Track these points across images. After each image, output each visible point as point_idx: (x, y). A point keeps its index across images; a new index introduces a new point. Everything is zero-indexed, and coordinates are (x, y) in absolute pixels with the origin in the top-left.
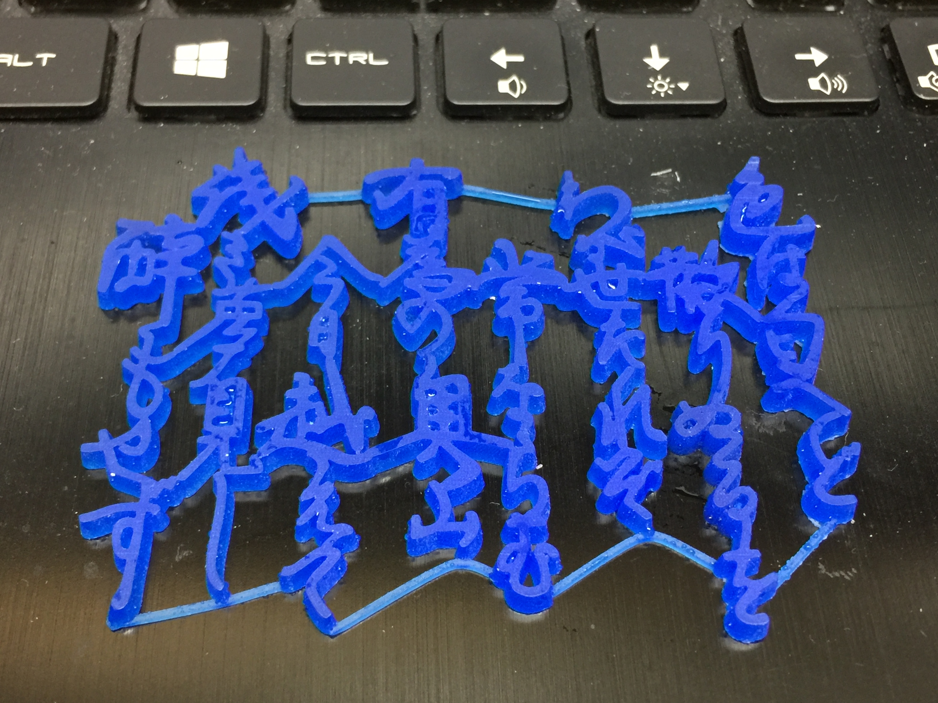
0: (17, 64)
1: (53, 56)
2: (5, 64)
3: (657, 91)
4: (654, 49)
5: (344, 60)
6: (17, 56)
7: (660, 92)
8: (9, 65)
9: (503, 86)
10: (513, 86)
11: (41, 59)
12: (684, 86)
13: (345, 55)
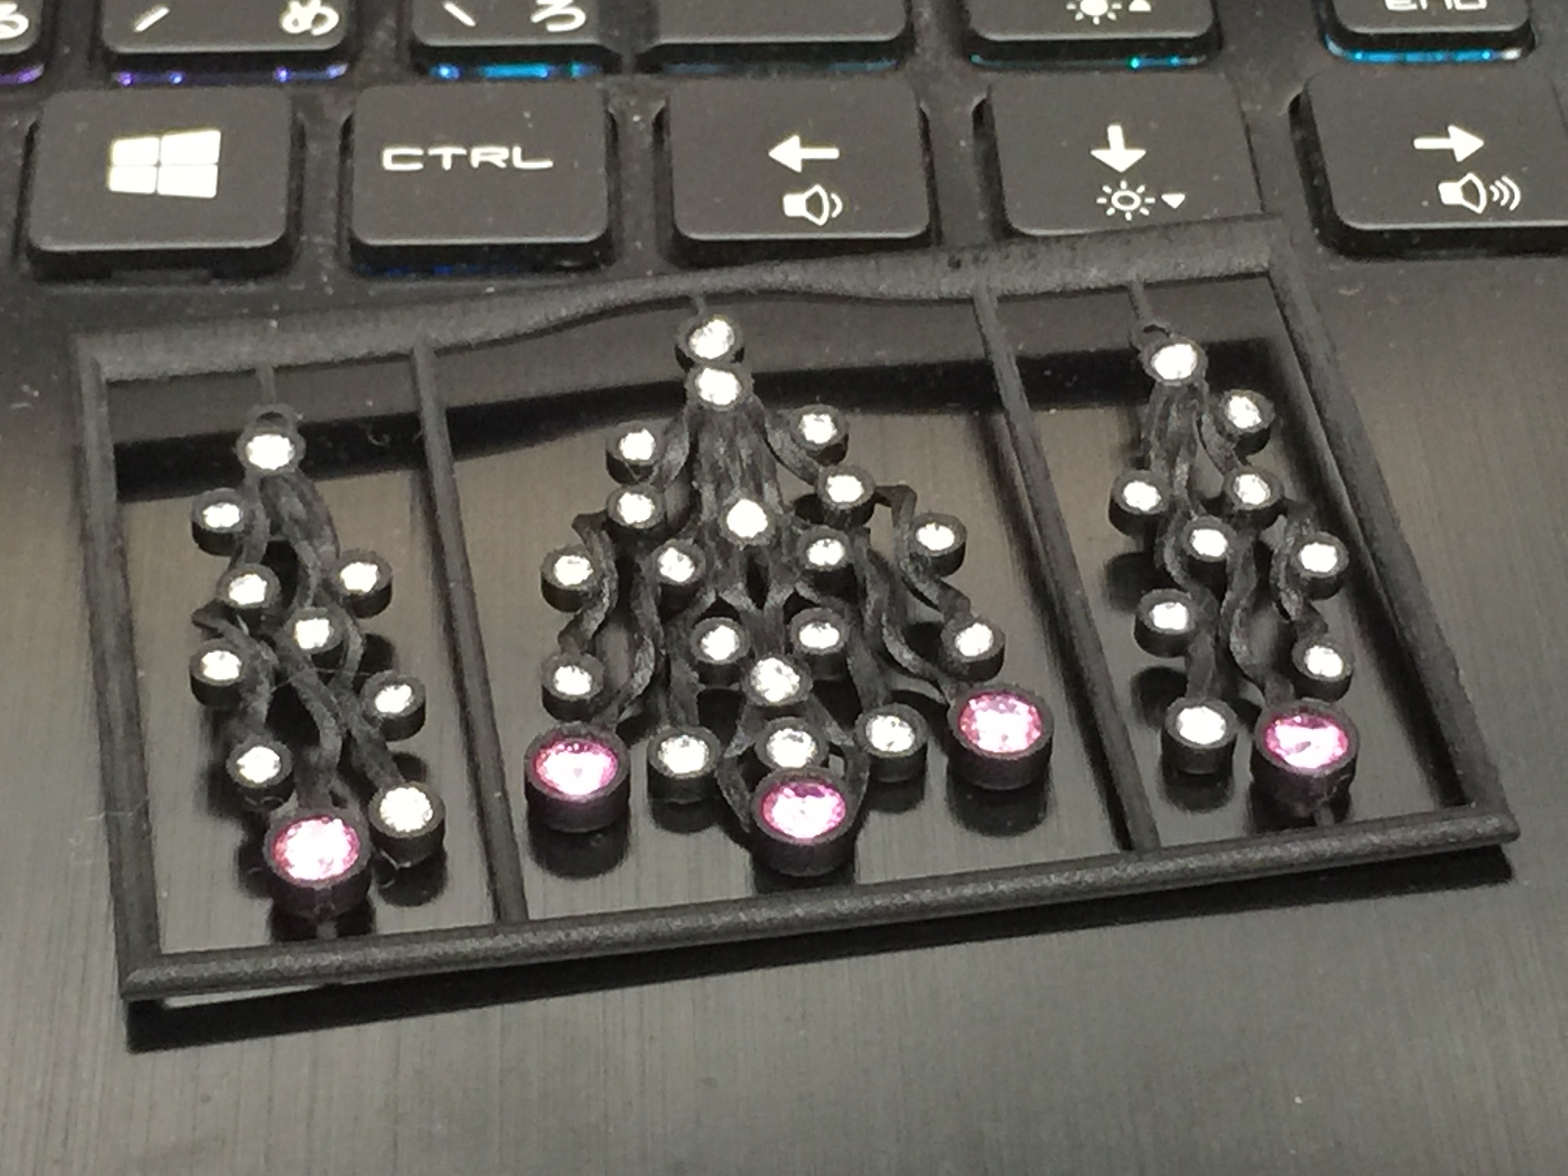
3: (1117, 210)
4: (1115, 133)
5: (460, 161)
7: (1125, 212)
9: (795, 204)
10: (814, 204)
13: (461, 151)
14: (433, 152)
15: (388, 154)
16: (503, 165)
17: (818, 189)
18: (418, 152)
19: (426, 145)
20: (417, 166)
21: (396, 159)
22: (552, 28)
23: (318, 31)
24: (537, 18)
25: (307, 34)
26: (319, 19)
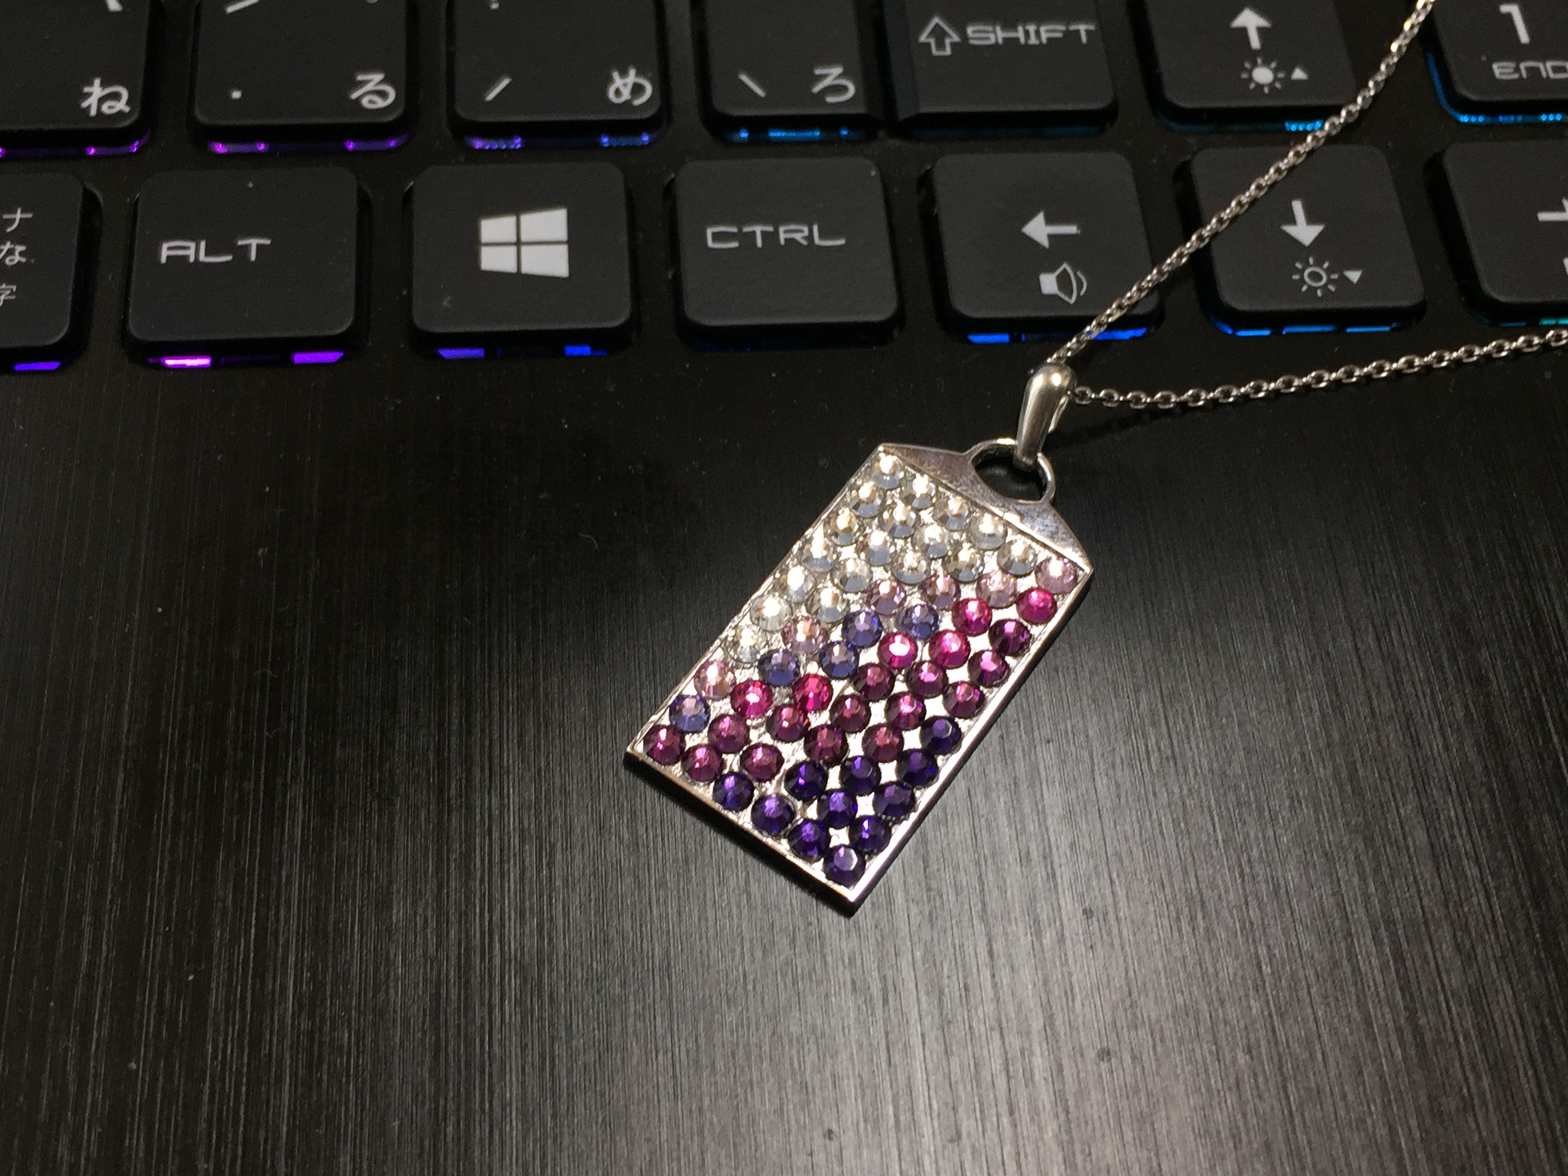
0: (202, 258)
1: (268, 242)
2: (186, 257)
3: (1310, 287)
4: (1297, 207)
5: (770, 238)
6: (203, 244)
7: (1316, 288)
8: (192, 259)
9: (1049, 283)
10: (1064, 282)
11: (247, 247)
12: (1354, 276)
13: (770, 229)
14: (747, 229)
15: (709, 232)
16: (804, 242)
17: (1065, 266)
18: (734, 230)
19: (740, 224)
20: (734, 245)
21: (717, 237)
22: (830, 99)
23: (638, 102)
24: (817, 89)
25: (627, 103)
26: (637, 89)
